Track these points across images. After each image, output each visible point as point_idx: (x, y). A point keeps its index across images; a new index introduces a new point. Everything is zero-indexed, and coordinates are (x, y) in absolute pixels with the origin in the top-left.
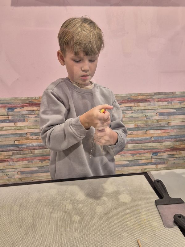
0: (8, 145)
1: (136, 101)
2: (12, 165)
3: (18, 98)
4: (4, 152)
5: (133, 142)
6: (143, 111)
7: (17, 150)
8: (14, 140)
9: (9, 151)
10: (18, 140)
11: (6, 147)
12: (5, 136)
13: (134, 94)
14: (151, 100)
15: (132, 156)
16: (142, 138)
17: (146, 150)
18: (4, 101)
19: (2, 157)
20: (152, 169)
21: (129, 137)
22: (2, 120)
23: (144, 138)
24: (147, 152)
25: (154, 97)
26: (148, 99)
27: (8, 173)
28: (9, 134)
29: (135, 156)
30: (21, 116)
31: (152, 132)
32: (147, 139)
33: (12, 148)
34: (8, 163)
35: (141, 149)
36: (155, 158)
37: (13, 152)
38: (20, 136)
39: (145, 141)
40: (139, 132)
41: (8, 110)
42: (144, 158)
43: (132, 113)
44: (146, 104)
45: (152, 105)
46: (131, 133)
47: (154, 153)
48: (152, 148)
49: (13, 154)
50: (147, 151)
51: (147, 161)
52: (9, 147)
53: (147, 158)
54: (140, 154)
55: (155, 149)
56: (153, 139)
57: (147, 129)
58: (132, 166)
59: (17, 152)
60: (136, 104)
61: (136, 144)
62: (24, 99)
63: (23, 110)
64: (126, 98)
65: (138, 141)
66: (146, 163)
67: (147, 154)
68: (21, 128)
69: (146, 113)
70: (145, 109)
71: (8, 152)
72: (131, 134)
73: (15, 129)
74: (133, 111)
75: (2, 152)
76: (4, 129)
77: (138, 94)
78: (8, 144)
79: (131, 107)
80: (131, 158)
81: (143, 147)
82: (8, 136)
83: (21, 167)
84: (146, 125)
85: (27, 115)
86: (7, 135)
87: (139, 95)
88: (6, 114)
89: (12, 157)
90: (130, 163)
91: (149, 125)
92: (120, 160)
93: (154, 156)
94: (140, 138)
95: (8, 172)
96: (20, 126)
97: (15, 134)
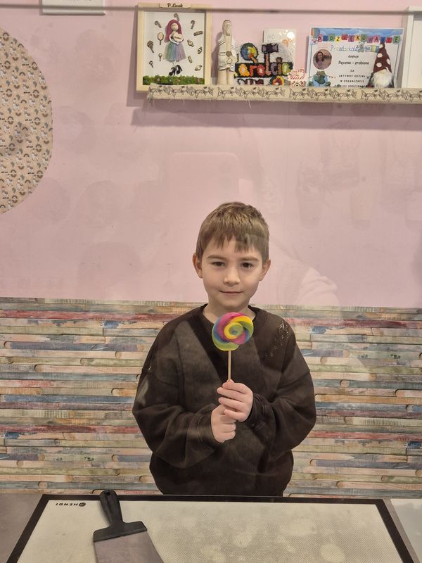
0: (98, 397)
1: (376, 324)
2: (103, 439)
3: (128, 302)
4: (90, 412)
5: (364, 412)
6: (391, 347)
7: (115, 408)
8: (112, 387)
9: (100, 409)
10: (119, 387)
11: (95, 400)
12: (94, 378)
13: (372, 308)
14: (409, 324)
15: (360, 445)
16: (386, 405)
17: (394, 432)
18: (99, 307)
19: (85, 421)
20: (407, 478)
21: (357, 401)
22: (93, 344)
23: (390, 406)
24: (396, 439)
25: (416, 319)
26: (402, 322)
27: (91, 457)
28: (102, 374)
29: (367, 445)
30: (130, 339)
31: (408, 394)
32: (397, 409)
33: (106, 404)
34: (95, 434)
35: (382, 431)
36: (415, 453)
37: (107, 412)
38: (124, 380)
39: (393, 413)
40: (380, 391)
41: (106, 324)
42: (388, 451)
43: (365, 349)
44: (398, 331)
45: (411, 335)
46: (362, 392)
47: (412, 442)
48: (407, 429)
49: (106, 418)
50: (396, 436)
51: (394, 459)
52: (101, 400)
53: (395, 452)
54: (380, 442)
55: (416, 432)
56: (410, 410)
57: (397, 386)
58: (359, 467)
59: (116, 413)
60: (375, 331)
61: (372, 419)
62: (139, 304)
63: (135, 327)
64: (354, 317)
65: (376, 412)
66: (392, 463)
67: (395, 442)
68: (127, 363)
69: (396, 351)
70: (394, 342)
71: (96, 411)
72: (361, 394)
73: (115, 365)
74: (368, 345)
75: (86, 411)
76: (93, 363)
77: (380, 308)
78: (98, 394)
79: (363, 335)
80: (359, 449)
81: (388, 427)
82: (100, 379)
83: (120, 446)
84: (396, 378)
85: (143, 338)
86: (97, 375)
87: (382, 311)
88: (102, 333)
89: (104, 424)
90: (357, 460)
91: (403, 379)
92: (333, 451)
93: (412, 450)
94: (381, 406)
95: (93, 453)
96: (126, 360)
97: (116, 375)
